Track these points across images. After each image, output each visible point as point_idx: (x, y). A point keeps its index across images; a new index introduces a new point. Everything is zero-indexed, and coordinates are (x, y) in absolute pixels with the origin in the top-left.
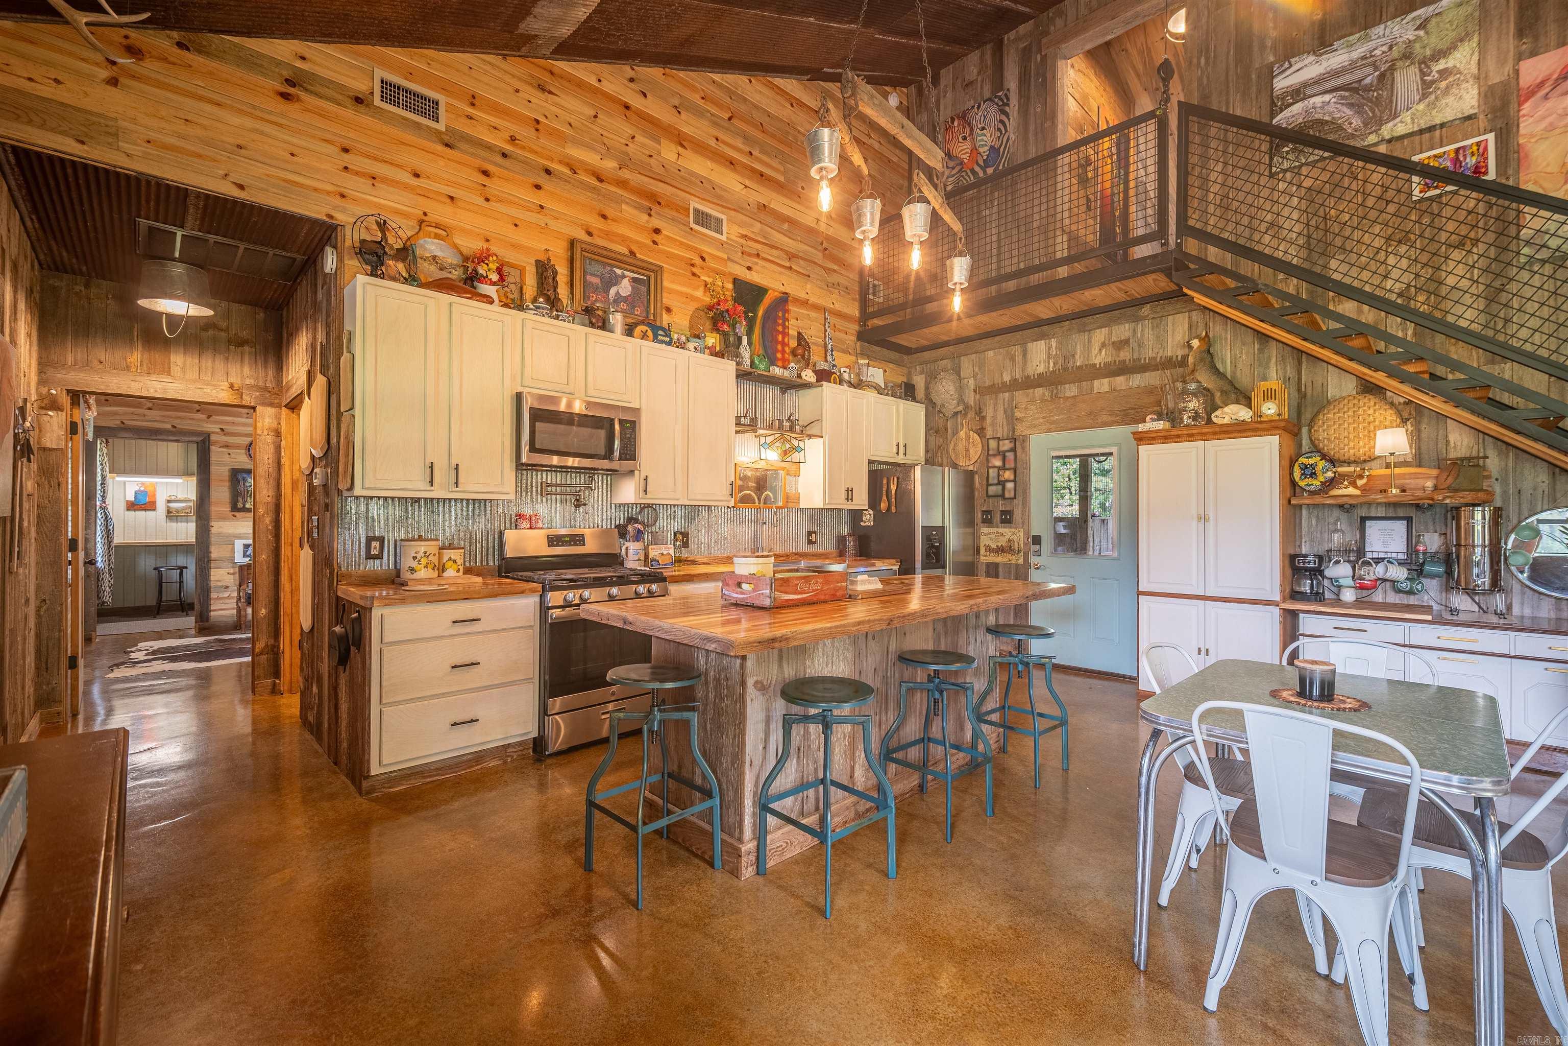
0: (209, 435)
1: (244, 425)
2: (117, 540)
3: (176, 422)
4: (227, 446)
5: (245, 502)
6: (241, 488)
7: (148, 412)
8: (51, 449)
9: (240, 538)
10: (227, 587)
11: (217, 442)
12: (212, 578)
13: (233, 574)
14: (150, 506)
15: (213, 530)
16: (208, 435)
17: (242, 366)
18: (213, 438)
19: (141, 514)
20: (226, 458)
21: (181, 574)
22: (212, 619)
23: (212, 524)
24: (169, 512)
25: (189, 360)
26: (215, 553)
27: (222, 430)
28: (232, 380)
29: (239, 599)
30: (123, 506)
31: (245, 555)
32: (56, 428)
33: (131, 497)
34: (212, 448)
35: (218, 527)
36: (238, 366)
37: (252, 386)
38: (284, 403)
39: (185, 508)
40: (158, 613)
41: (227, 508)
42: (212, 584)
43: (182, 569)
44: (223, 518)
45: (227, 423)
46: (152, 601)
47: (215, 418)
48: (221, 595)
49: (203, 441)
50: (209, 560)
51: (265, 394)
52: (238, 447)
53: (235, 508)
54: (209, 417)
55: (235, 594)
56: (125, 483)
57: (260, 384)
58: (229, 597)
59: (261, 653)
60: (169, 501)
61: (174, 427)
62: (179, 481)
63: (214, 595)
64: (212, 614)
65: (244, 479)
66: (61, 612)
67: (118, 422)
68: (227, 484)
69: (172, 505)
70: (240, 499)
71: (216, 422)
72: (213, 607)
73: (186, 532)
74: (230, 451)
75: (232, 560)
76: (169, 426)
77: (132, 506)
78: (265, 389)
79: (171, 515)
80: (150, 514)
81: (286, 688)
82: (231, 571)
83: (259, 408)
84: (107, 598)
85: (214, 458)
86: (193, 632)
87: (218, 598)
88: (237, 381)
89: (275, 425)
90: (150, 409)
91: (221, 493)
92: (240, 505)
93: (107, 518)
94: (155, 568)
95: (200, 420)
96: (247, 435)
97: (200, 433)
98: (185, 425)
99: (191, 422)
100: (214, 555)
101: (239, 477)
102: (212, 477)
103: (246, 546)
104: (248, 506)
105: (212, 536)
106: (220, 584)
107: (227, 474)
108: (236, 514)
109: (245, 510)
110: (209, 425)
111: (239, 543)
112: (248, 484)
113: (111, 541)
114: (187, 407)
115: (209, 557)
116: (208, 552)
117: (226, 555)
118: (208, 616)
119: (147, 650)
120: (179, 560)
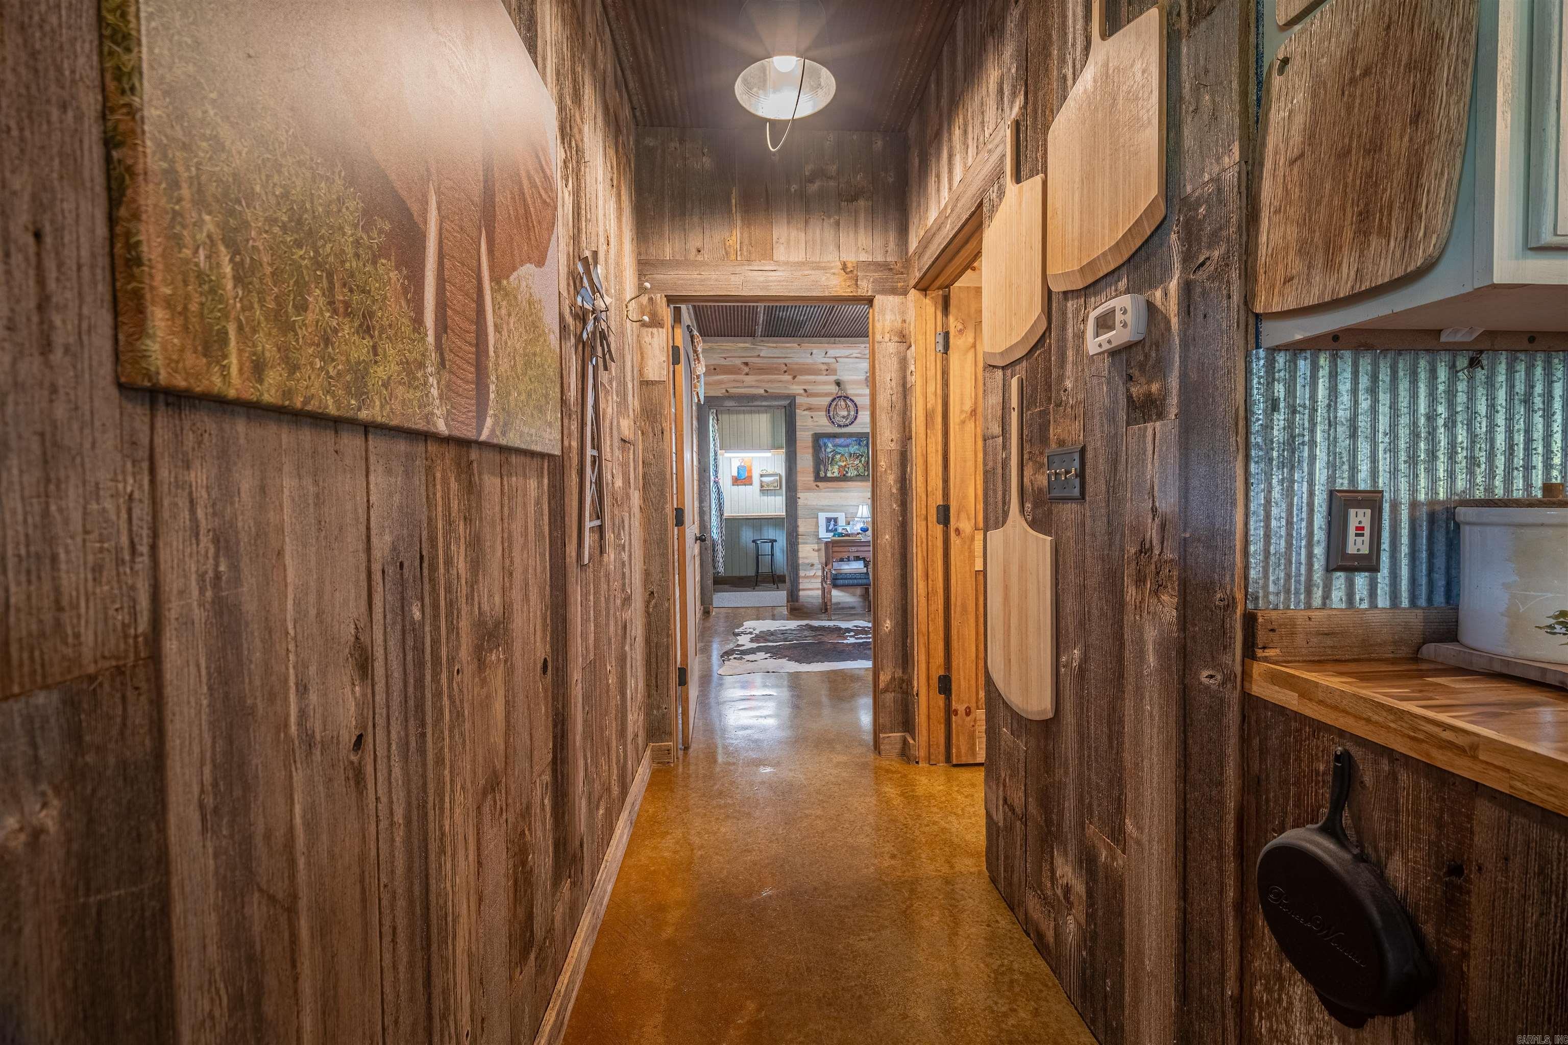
0: (795, 397)
1: (825, 383)
2: (726, 514)
3: (767, 386)
4: (809, 409)
5: (826, 471)
6: (822, 455)
7: (746, 378)
8: (653, 383)
9: (823, 510)
10: (812, 565)
11: (801, 405)
12: (801, 555)
13: (819, 550)
14: (748, 481)
15: (801, 503)
16: (792, 398)
17: (856, 232)
18: (799, 400)
19: (742, 488)
20: (810, 422)
21: (772, 547)
22: (801, 599)
23: (799, 495)
24: (762, 486)
25: (794, 233)
26: (803, 527)
27: (805, 390)
28: (845, 257)
29: (824, 580)
30: (730, 480)
31: (828, 531)
32: (657, 352)
34: (798, 412)
35: (806, 499)
36: (852, 235)
37: (869, 264)
38: (913, 282)
39: (772, 482)
40: (757, 585)
41: (811, 477)
42: (801, 561)
43: (773, 541)
44: (809, 489)
45: (809, 383)
46: (751, 572)
47: (800, 378)
48: (808, 574)
49: (790, 405)
50: (797, 535)
51: (885, 274)
52: (818, 409)
53: (818, 478)
54: (794, 377)
55: (820, 573)
56: (730, 458)
57: (880, 258)
58: (814, 576)
59: (886, 690)
60: (762, 476)
61: (766, 391)
62: (768, 454)
63: (802, 573)
64: (801, 593)
65: (825, 444)
66: (668, 610)
68: (810, 450)
69: (764, 479)
70: (822, 467)
71: (799, 383)
72: (801, 587)
73: (775, 506)
74: (813, 414)
75: (817, 534)
76: (762, 391)
77: (736, 481)
78: (885, 266)
79: (763, 489)
80: (748, 488)
81: (922, 753)
82: (816, 547)
83: (879, 300)
84: (721, 569)
85: (799, 423)
86: (785, 612)
87: (806, 577)
88: (851, 258)
89: (898, 325)
90: (747, 374)
91: (805, 460)
92: (822, 474)
93: (719, 493)
94: (754, 541)
95: (787, 382)
96: (827, 395)
97: (787, 397)
98: (775, 389)
99: (780, 385)
100: (801, 529)
101: (821, 443)
102: (798, 444)
103: (829, 520)
104: (829, 475)
105: (799, 508)
106: (807, 561)
107: (810, 439)
108: (819, 484)
109: (826, 479)
110: (795, 387)
111: (822, 517)
112: (829, 450)
113: (722, 515)
114: (776, 369)
115: (797, 532)
116: (796, 526)
117: (811, 529)
118: (798, 596)
119: (751, 633)
120: (771, 533)
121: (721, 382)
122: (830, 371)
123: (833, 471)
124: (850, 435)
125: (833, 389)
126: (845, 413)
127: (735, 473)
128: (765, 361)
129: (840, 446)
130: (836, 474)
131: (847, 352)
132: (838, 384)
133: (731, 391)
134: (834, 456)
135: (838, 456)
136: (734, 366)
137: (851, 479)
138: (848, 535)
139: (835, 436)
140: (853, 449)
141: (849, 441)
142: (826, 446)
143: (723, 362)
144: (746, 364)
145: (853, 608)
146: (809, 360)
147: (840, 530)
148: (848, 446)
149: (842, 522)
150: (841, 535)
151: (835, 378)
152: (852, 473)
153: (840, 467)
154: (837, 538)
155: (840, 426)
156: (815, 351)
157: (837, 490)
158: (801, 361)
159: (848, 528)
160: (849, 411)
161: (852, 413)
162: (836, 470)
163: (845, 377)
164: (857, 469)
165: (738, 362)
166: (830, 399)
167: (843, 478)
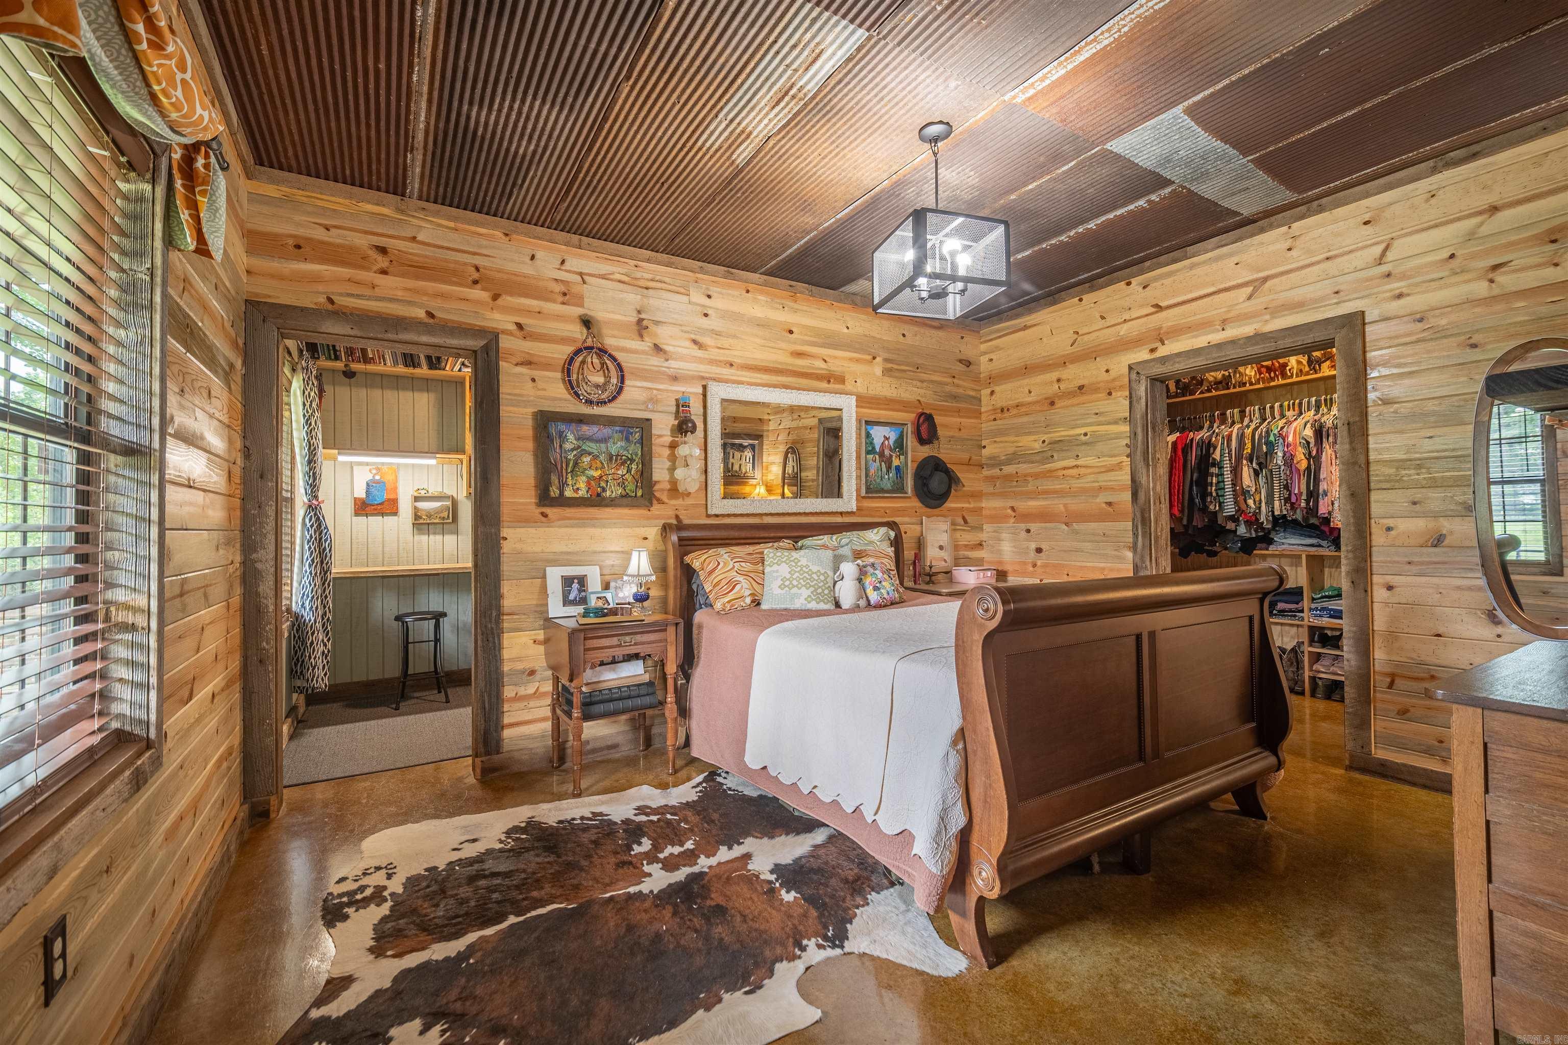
0: (496, 336)
1: (559, 317)
2: (337, 569)
3: (435, 305)
4: (528, 363)
5: (562, 486)
6: (554, 456)
7: (381, 280)
9: (555, 563)
10: (532, 673)
11: (511, 352)
12: (506, 654)
14: (389, 508)
15: (507, 547)
16: (491, 338)
18: (505, 343)
19: (375, 521)
20: (528, 389)
21: (437, 626)
22: (506, 746)
23: (505, 532)
24: (417, 517)
26: (510, 596)
27: (520, 326)
29: (555, 698)
30: (349, 508)
31: (566, 602)
33: (360, 492)
34: (503, 364)
35: (518, 539)
39: (438, 511)
40: (403, 697)
41: (530, 498)
42: (506, 668)
43: (438, 617)
44: (525, 521)
45: (528, 312)
46: (393, 671)
47: (507, 300)
48: (522, 691)
49: (486, 349)
50: (500, 614)
52: (547, 366)
53: (545, 498)
54: (495, 297)
55: (548, 687)
56: (351, 465)
58: (537, 695)
60: (417, 499)
61: (430, 315)
62: (433, 462)
63: (508, 692)
64: (507, 733)
65: (561, 435)
67: (322, 299)
68: (530, 445)
69: (422, 505)
70: (554, 479)
71: (506, 310)
72: (507, 720)
74: (536, 373)
75: (542, 610)
76: (421, 314)
77: (363, 508)
79: (422, 524)
80: (390, 521)
82: (541, 636)
85: (506, 388)
87: (517, 698)
90: (384, 272)
91: (519, 463)
92: (554, 492)
94: (398, 618)
95: (478, 302)
96: (564, 340)
97: (480, 332)
98: (449, 312)
99: (463, 306)
100: (509, 602)
101: (553, 431)
102: (504, 429)
103: (568, 581)
104: (568, 493)
105: (504, 559)
106: (520, 666)
107: (529, 423)
108: (548, 510)
109: (562, 502)
110: (497, 316)
111: (554, 576)
112: (568, 446)
113: (325, 571)
114: (454, 273)
115: (499, 607)
116: (499, 597)
117: (531, 600)
118: (499, 741)
119: (378, 896)
120: (433, 601)
121: (316, 279)
122: (567, 296)
123: (579, 487)
124: (610, 421)
125: (578, 332)
126: (600, 380)
127: (360, 493)
128: (429, 252)
129: (590, 439)
130: (582, 493)
131: (604, 268)
132: (587, 323)
133: (340, 300)
134: (577, 458)
135: (586, 459)
136: (352, 249)
137: (612, 503)
138: (614, 612)
139: (580, 420)
140: (616, 447)
141: (607, 431)
142: (562, 436)
143: (319, 234)
144: (383, 250)
145: (614, 746)
146: (527, 269)
147: (593, 602)
148: (605, 440)
149: (594, 585)
150: (600, 612)
151: (579, 311)
152: (613, 491)
153: (590, 479)
154: (591, 620)
155: (589, 402)
156: (539, 255)
157: (583, 523)
158: (510, 267)
159: (609, 596)
160: (608, 377)
161: (614, 381)
162: (582, 485)
163: (599, 312)
164: (623, 485)
165: (362, 242)
166: (569, 349)
167: (597, 500)
